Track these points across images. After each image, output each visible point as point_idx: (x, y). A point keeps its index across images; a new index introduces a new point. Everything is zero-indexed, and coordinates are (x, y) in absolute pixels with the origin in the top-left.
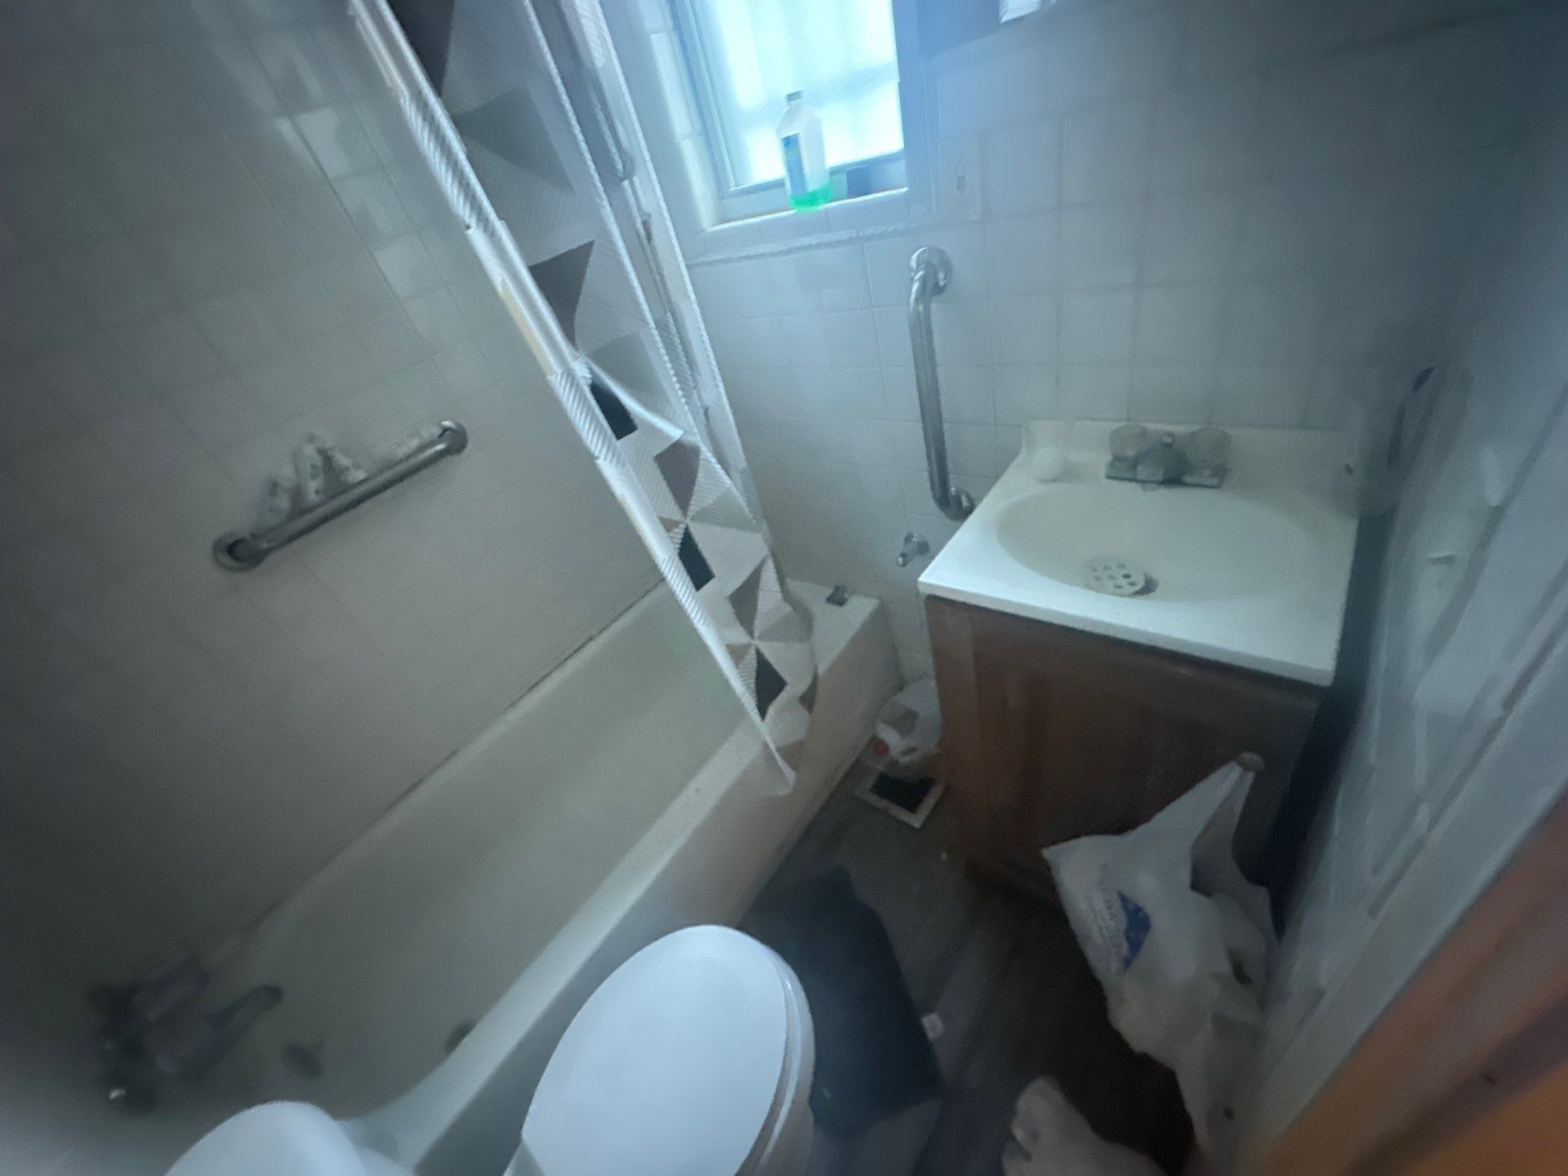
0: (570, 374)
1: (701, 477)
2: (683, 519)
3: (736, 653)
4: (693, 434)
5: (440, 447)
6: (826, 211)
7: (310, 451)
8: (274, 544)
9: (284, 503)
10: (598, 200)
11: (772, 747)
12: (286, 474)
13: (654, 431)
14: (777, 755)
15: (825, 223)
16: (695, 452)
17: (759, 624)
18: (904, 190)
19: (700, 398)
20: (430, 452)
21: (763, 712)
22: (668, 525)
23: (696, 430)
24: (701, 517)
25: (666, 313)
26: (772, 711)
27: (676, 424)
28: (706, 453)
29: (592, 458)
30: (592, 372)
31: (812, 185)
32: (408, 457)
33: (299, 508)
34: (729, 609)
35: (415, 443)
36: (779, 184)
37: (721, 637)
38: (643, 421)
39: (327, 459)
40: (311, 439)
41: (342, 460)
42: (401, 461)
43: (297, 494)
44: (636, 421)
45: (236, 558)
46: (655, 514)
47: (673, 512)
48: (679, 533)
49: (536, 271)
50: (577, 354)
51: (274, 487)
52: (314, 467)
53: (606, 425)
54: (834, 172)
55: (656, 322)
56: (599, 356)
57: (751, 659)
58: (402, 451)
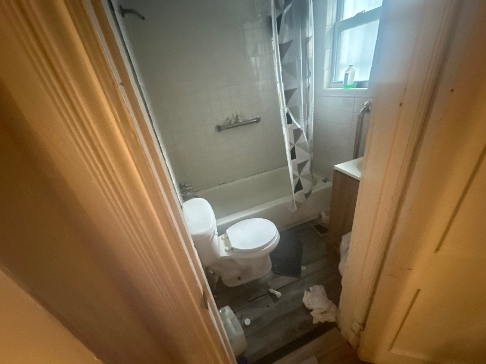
0: (284, 110)
1: (301, 137)
2: (294, 144)
3: (294, 177)
4: (303, 128)
5: (255, 120)
6: (350, 90)
7: (235, 114)
8: (224, 128)
9: (228, 122)
10: (301, 81)
11: (294, 200)
12: (231, 117)
13: (295, 125)
14: (295, 202)
15: (349, 92)
16: (302, 131)
17: (302, 173)
18: (367, 89)
19: (308, 122)
20: (253, 121)
21: (295, 192)
22: (291, 144)
23: (303, 127)
24: (298, 145)
25: (306, 103)
26: (297, 193)
27: (300, 125)
28: (304, 133)
29: (282, 126)
30: (288, 111)
31: (348, 84)
32: (250, 120)
33: (230, 124)
34: (296, 167)
35: (251, 118)
36: (342, 82)
37: (293, 172)
38: (294, 122)
39: (237, 116)
40: (236, 112)
41: (239, 118)
42: (248, 121)
43: (231, 121)
44: (292, 122)
45: (218, 129)
46: (289, 141)
47: (293, 142)
48: (292, 147)
49: (285, 92)
50: (286, 107)
51: (228, 119)
52: (235, 118)
53: (286, 120)
54: (355, 82)
55: (303, 105)
56: (291, 109)
57: (297, 180)
58: (249, 119)
